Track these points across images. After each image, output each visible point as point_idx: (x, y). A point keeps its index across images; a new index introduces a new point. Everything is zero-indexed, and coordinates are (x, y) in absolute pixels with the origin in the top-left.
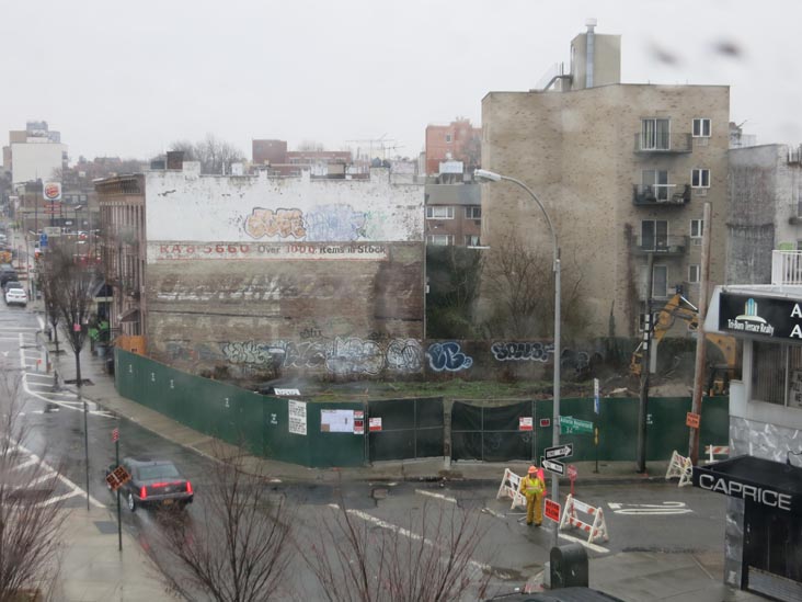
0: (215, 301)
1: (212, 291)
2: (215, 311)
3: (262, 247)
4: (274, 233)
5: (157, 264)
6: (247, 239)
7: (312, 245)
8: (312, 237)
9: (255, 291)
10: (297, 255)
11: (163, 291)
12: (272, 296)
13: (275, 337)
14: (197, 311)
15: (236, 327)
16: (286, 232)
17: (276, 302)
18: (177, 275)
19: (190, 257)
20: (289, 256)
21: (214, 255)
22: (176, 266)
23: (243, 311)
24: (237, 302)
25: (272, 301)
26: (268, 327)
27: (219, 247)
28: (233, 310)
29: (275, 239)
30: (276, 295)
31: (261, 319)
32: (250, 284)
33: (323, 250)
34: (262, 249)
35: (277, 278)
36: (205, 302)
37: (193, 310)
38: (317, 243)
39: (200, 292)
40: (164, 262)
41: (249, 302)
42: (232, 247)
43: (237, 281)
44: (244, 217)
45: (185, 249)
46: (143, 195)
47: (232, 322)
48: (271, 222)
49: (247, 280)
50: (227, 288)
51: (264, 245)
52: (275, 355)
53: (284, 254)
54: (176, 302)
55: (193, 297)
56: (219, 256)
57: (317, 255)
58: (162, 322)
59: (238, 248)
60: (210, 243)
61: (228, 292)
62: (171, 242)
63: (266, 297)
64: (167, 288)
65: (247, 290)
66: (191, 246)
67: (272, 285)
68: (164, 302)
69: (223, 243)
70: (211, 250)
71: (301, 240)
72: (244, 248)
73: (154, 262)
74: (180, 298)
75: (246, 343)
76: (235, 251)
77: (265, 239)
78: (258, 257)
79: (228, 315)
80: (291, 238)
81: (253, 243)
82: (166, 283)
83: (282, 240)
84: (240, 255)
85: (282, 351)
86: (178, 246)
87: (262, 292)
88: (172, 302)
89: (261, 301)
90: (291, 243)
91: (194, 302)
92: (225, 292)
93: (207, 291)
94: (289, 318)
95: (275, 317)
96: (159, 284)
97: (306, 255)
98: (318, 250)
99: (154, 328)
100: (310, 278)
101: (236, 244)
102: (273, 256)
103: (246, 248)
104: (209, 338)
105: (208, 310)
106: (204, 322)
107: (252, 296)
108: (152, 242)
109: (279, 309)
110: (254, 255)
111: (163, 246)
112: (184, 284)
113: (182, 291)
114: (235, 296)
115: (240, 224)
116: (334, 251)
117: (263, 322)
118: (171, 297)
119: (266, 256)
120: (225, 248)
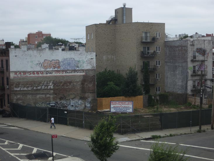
0: (33, 89)
1: (32, 87)
2: (33, 93)
3: (47, 72)
4: (51, 68)
5: (13, 79)
6: (43, 70)
7: (63, 71)
8: (62, 68)
9: (45, 86)
10: (58, 74)
11: (16, 87)
12: (50, 87)
13: (52, 100)
14: (27, 93)
15: (40, 98)
16: (55, 67)
17: (52, 89)
18: (20, 82)
19: (24, 76)
20: (56, 75)
21: (32, 75)
22: (20, 79)
23: (42, 92)
24: (39, 90)
25: (50, 89)
26: (49, 97)
27: (33, 72)
28: (38, 92)
29: (51, 69)
30: (52, 87)
31: (47, 95)
32: (44, 84)
33: (66, 72)
34: (47, 73)
35: (52, 82)
36: (29, 90)
37: (26, 93)
38: (64, 70)
39: (28, 87)
40: (16, 78)
41: (44, 89)
42: (38, 72)
43: (39, 83)
44: (41, 63)
45: (23, 73)
46: (9, 56)
47: (38, 96)
48: (50, 64)
49: (43, 83)
50: (36, 85)
51: (48, 71)
52: (52, 106)
53: (54, 74)
54: (20, 91)
55: (25, 89)
56: (34, 75)
57: (64, 74)
58: (16, 97)
59: (40, 73)
60: (31, 71)
61: (37, 87)
62: (18, 71)
63: (49, 88)
64: (17, 86)
65: (43, 86)
66: (25, 72)
67: (51, 84)
68: (16, 91)
69: (35, 71)
70: (31, 74)
71: (59, 69)
72: (42, 73)
73: (13, 78)
74: (21, 89)
75: (43, 103)
76: (39, 74)
77: (48, 70)
78: (46, 75)
79: (37, 94)
80: (56, 69)
81: (44, 71)
82: (17, 85)
83: (53, 70)
84: (40, 75)
85: (54, 105)
86: (20, 72)
87: (47, 86)
88: (19, 91)
89: (47, 89)
90: (56, 71)
91: (26, 90)
92: (36, 86)
93: (30, 87)
94: (56, 94)
95: (52, 94)
96: (14, 85)
97: (61, 74)
98: (64, 73)
99: (13, 99)
100: (62, 81)
101: (39, 71)
102: (50, 75)
103: (42, 72)
104: (31, 102)
105: (30, 93)
106: (29, 97)
107: (45, 87)
108: (12, 72)
109: (53, 91)
110: (45, 75)
111: (16, 72)
112: (23, 85)
113: (22, 87)
114: (39, 88)
115: (40, 65)
116: (70, 73)
117: (48, 96)
118: (18, 89)
119: (49, 75)
120: (36, 73)
